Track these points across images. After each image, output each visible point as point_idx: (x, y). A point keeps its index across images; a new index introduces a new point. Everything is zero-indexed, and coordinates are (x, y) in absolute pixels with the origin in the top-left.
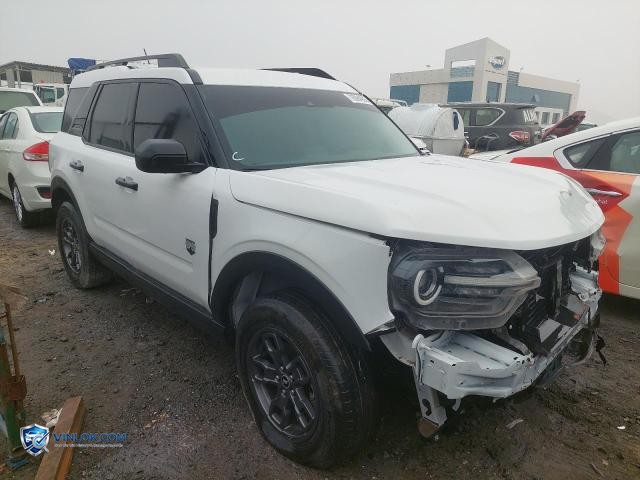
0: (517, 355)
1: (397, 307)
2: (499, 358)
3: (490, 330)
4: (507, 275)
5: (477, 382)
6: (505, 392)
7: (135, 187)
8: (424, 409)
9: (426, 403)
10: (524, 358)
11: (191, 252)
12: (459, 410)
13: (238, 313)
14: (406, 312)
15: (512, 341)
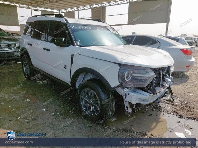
0: (149, 94)
1: (120, 81)
2: (145, 94)
3: (143, 88)
4: (148, 74)
5: (139, 100)
6: (146, 103)
7: (49, 50)
8: (126, 109)
9: (127, 107)
10: (151, 95)
11: (65, 68)
12: (135, 108)
13: (77, 85)
14: (123, 82)
15: (149, 91)
